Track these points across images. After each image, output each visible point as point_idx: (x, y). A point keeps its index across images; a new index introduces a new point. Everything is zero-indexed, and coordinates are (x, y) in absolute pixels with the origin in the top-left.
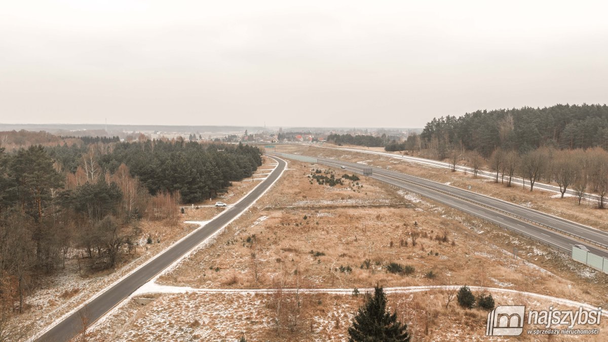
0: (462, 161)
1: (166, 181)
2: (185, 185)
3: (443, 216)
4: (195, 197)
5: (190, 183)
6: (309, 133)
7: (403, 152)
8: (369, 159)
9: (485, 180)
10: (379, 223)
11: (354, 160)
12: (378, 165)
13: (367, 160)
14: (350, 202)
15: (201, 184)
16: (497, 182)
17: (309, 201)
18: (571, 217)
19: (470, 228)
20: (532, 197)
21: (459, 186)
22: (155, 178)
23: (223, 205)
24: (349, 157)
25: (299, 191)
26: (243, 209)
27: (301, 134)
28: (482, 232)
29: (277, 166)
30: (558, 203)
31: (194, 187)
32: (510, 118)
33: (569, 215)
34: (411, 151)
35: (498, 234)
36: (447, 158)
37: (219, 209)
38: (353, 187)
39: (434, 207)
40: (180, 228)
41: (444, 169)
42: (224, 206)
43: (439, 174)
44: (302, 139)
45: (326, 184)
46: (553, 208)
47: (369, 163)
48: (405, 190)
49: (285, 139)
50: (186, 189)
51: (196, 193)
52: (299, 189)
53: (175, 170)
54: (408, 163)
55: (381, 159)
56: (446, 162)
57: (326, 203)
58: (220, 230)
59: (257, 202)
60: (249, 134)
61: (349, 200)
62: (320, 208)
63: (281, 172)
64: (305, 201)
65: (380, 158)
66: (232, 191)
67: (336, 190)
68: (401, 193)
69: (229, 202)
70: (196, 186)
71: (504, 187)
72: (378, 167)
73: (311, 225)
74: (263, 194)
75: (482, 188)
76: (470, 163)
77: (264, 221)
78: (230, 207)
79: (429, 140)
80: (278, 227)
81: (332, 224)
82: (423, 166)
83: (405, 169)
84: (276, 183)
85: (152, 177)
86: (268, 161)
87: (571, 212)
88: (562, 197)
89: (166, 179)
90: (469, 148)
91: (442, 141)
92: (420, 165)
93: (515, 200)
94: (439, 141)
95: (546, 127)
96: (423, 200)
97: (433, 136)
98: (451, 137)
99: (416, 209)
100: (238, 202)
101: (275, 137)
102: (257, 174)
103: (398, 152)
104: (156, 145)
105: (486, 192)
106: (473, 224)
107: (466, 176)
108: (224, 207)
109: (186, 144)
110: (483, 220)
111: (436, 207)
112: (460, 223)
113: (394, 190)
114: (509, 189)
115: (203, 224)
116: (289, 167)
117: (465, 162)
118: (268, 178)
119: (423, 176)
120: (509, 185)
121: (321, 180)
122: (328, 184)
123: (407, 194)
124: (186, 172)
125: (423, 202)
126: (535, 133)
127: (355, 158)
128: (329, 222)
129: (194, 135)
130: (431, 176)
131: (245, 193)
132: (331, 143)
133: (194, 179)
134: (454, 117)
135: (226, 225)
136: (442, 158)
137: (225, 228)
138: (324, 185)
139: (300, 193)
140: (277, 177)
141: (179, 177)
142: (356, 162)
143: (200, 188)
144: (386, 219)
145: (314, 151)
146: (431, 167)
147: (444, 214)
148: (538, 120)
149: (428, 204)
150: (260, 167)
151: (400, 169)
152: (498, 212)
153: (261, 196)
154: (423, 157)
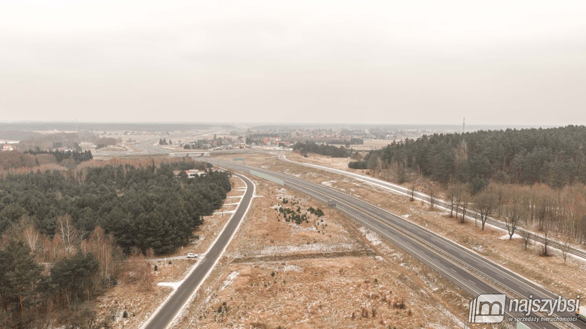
0: (420, 187)
1: (140, 235)
2: (158, 238)
3: (402, 265)
4: (167, 249)
5: (163, 236)
6: (276, 136)
7: (365, 170)
8: (333, 179)
9: (441, 214)
10: (342, 279)
11: (319, 180)
12: (341, 188)
13: (331, 180)
14: (315, 248)
15: (174, 236)
16: (451, 216)
17: (276, 248)
18: (518, 267)
19: (425, 282)
20: (483, 237)
21: (416, 220)
22: (129, 232)
23: (194, 256)
24: (314, 175)
25: (267, 232)
26: (214, 262)
27: (268, 135)
28: (437, 288)
29: (246, 190)
30: (506, 247)
31: (166, 239)
32: (464, 144)
33: (516, 265)
34: (373, 171)
35: (451, 294)
36: (405, 181)
37: (191, 262)
38: (318, 226)
39: (393, 252)
40: (154, 294)
41: (403, 196)
42: (196, 257)
43: (398, 204)
44: (269, 143)
45: (292, 221)
46: (502, 255)
47: (334, 184)
48: (367, 227)
49: (253, 143)
50: (158, 243)
51: (168, 245)
52: (266, 229)
53: (148, 224)
54: (370, 186)
55: (345, 181)
56: (404, 186)
57: (293, 249)
58: (192, 295)
59: (227, 249)
60: (218, 137)
61: (314, 245)
62: (287, 257)
63: (249, 200)
64: (273, 248)
65: (343, 179)
66: (203, 232)
67: (302, 229)
68: (362, 230)
69: (200, 251)
70: (168, 239)
71: (458, 224)
72: (342, 189)
73: (279, 283)
74: (232, 237)
75: (437, 225)
76: (427, 189)
77: (235, 280)
78: (201, 257)
79: (389, 162)
80: (248, 289)
81: (298, 282)
82: (383, 191)
83: (367, 194)
84: (244, 219)
85: (126, 232)
86: (236, 183)
87: (517, 261)
88: (511, 239)
89: (140, 233)
90: (426, 174)
91: (402, 165)
92: (380, 190)
93: (467, 241)
94: (399, 164)
95: (497, 156)
96: (383, 243)
97: (393, 158)
98: (410, 161)
99: (377, 257)
100: (209, 250)
101: (243, 139)
102: (227, 203)
103: (360, 170)
104: (128, 172)
105: (441, 229)
106: (429, 278)
107: (423, 207)
108: (195, 259)
109: (158, 170)
110: (437, 273)
111: (395, 252)
112: (417, 274)
113: (357, 225)
114: (463, 227)
115: (176, 285)
116: (257, 193)
117: (423, 187)
118: (238, 211)
119: (384, 205)
120: (463, 221)
121: (288, 216)
122: (295, 221)
123: (368, 232)
124: (158, 226)
125: (383, 245)
126: (486, 164)
127: (320, 177)
128: (295, 279)
129: (164, 139)
130: (391, 206)
131: (215, 234)
132: (297, 153)
133: (167, 232)
134: (412, 140)
135: (198, 288)
136: (401, 182)
137: (197, 291)
138: (291, 224)
139: (268, 234)
140: (247, 207)
141: (152, 231)
142: (320, 183)
143: (172, 239)
144: (348, 274)
145: (281, 166)
146: (391, 193)
147: (403, 262)
148: (490, 148)
149: (388, 248)
150: (230, 192)
151: (362, 193)
152: (451, 261)
153: (230, 240)
154: (384, 179)
